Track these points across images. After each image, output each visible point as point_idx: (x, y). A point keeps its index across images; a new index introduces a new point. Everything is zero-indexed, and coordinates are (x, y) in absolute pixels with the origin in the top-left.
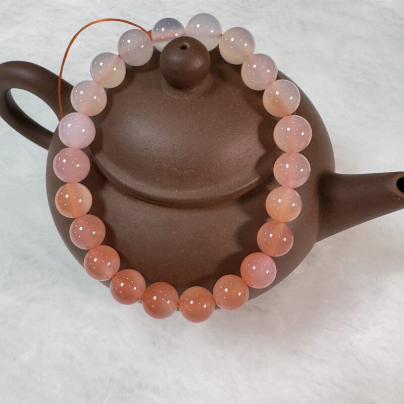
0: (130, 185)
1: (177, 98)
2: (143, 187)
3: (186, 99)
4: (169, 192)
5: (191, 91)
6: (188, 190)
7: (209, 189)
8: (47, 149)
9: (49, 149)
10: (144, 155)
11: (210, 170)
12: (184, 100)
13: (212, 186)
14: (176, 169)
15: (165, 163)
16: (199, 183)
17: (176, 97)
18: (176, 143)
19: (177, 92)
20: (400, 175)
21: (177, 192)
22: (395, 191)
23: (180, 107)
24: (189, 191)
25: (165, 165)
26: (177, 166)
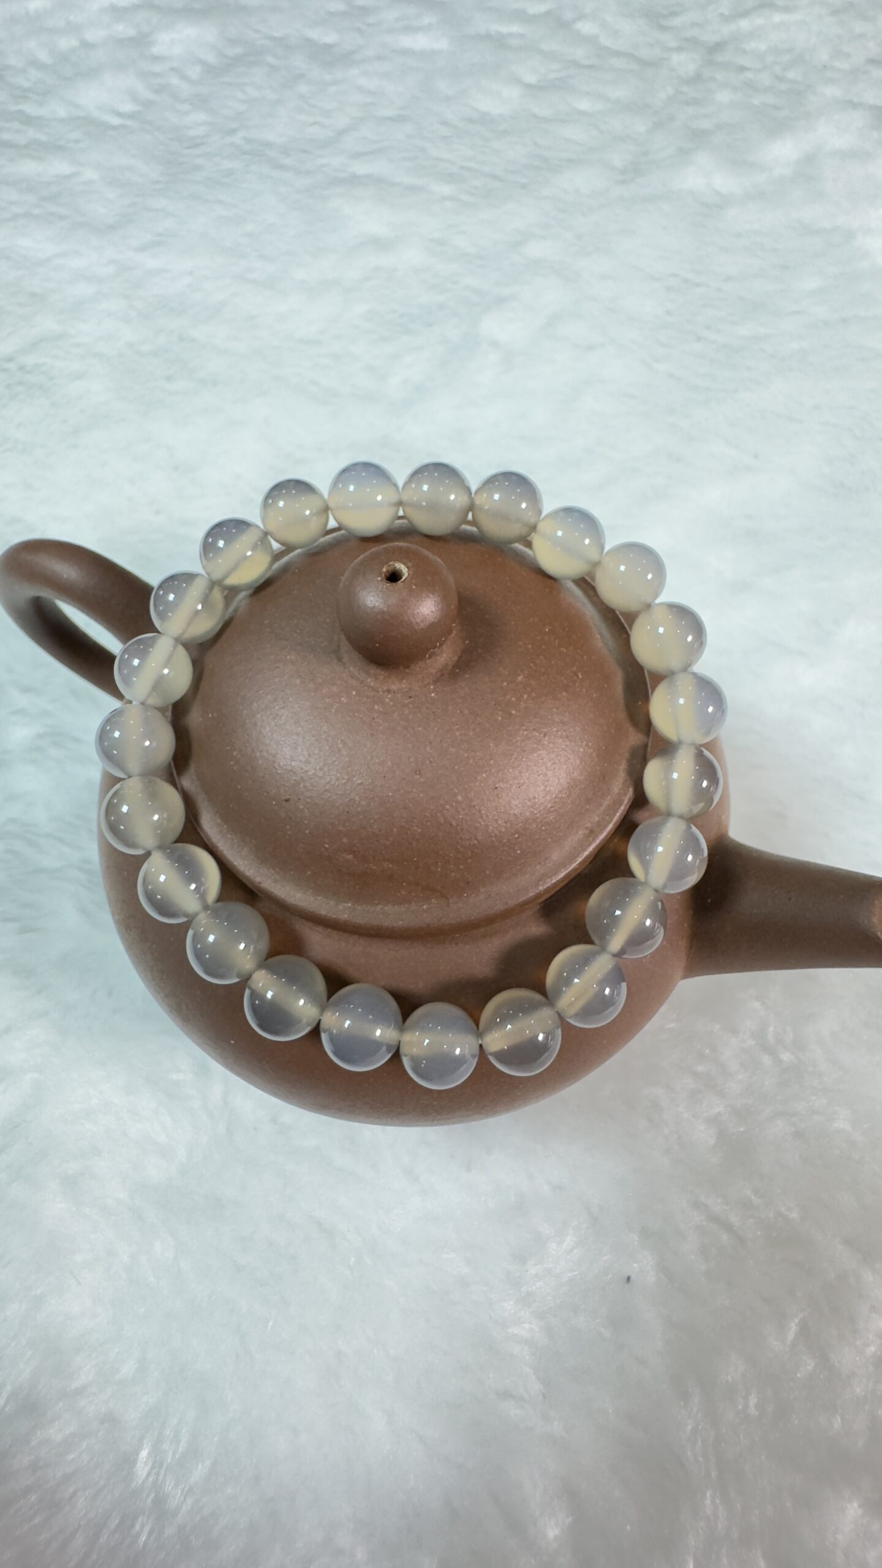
0: (248, 874)
1: (372, 684)
2: (276, 881)
3: (394, 687)
4: (332, 903)
6: (377, 905)
7: (425, 907)
11: (432, 869)
12: (389, 691)
13: (433, 900)
14: (351, 856)
15: (326, 840)
16: (403, 892)
19: (373, 670)
21: (349, 905)
23: (376, 707)
24: (379, 908)
25: (327, 846)
26: (355, 852)
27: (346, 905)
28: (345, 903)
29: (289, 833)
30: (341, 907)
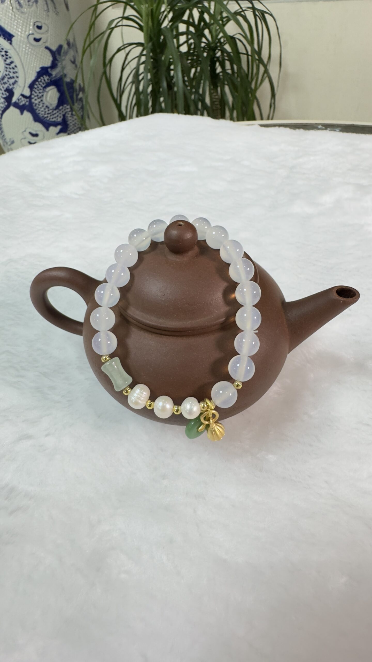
0: (155, 324)
2: (165, 322)
4: (185, 323)
5: (188, 254)
8: (82, 335)
9: (83, 334)
10: (163, 299)
11: (212, 303)
12: (184, 261)
15: (179, 302)
17: (178, 260)
18: (185, 288)
19: (178, 256)
20: (336, 287)
22: (337, 297)
23: (182, 265)
25: (179, 304)
26: (188, 303)
27: (189, 322)
28: (188, 321)
29: (167, 304)
30: (188, 323)
